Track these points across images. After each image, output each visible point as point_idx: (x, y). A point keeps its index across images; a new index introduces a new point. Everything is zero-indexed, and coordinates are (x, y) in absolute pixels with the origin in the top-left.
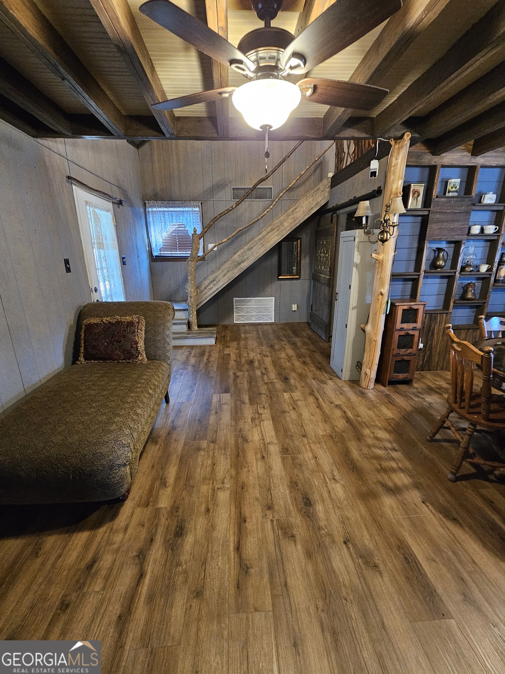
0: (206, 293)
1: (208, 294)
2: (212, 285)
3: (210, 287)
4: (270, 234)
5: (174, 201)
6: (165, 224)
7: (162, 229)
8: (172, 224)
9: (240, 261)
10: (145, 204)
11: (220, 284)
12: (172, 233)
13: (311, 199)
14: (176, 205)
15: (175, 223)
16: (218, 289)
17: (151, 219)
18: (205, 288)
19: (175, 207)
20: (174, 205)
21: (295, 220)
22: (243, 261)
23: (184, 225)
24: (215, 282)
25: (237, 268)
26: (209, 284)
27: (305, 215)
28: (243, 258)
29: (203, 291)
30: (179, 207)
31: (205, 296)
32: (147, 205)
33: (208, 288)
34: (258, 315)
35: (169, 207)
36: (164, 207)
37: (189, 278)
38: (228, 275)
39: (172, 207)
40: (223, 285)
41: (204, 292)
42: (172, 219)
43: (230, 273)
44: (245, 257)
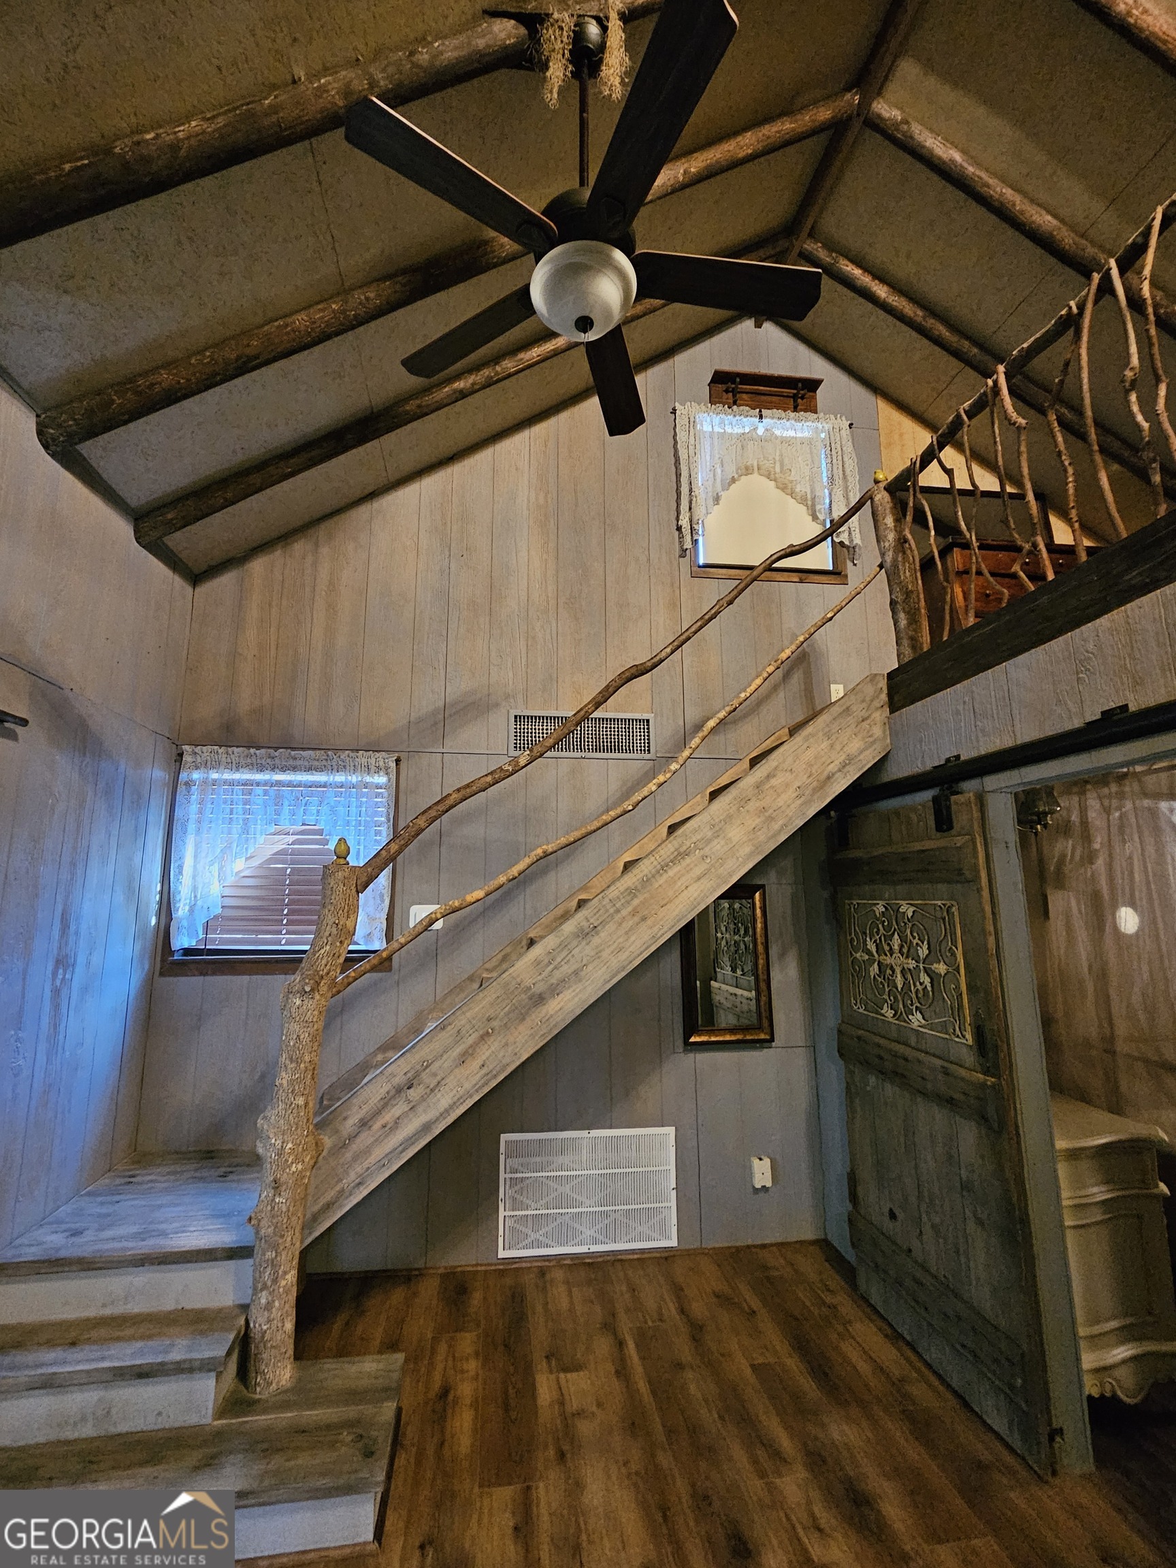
0: (367, 1151)
1: (378, 1153)
2: (399, 1108)
3: (388, 1117)
4: (671, 873)
5: (293, 749)
6: (246, 830)
7: (229, 847)
8: (273, 829)
9: (540, 988)
10: (181, 755)
11: (443, 1100)
12: (270, 861)
13: (825, 745)
14: (298, 763)
15: (285, 826)
16: (426, 1127)
17: (194, 808)
18: (364, 1124)
19: (294, 769)
20: (291, 762)
21: (771, 819)
22: (554, 990)
23: (320, 832)
24: (413, 1094)
25: (528, 1021)
26: (386, 1103)
27: (807, 803)
28: (558, 975)
29: (353, 1137)
30: (309, 769)
31: (359, 1169)
32: (187, 758)
33: (377, 1125)
34: (606, 1214)
35: (273, 769)
36: (251, 767)
37: (284, 1079)
38: (484, 1053)
39: (284, 769)
40: (452, 1107)
41: (355, 1147)
42: (278, 813)
43: (494, 1044)
44: (566, 969)
